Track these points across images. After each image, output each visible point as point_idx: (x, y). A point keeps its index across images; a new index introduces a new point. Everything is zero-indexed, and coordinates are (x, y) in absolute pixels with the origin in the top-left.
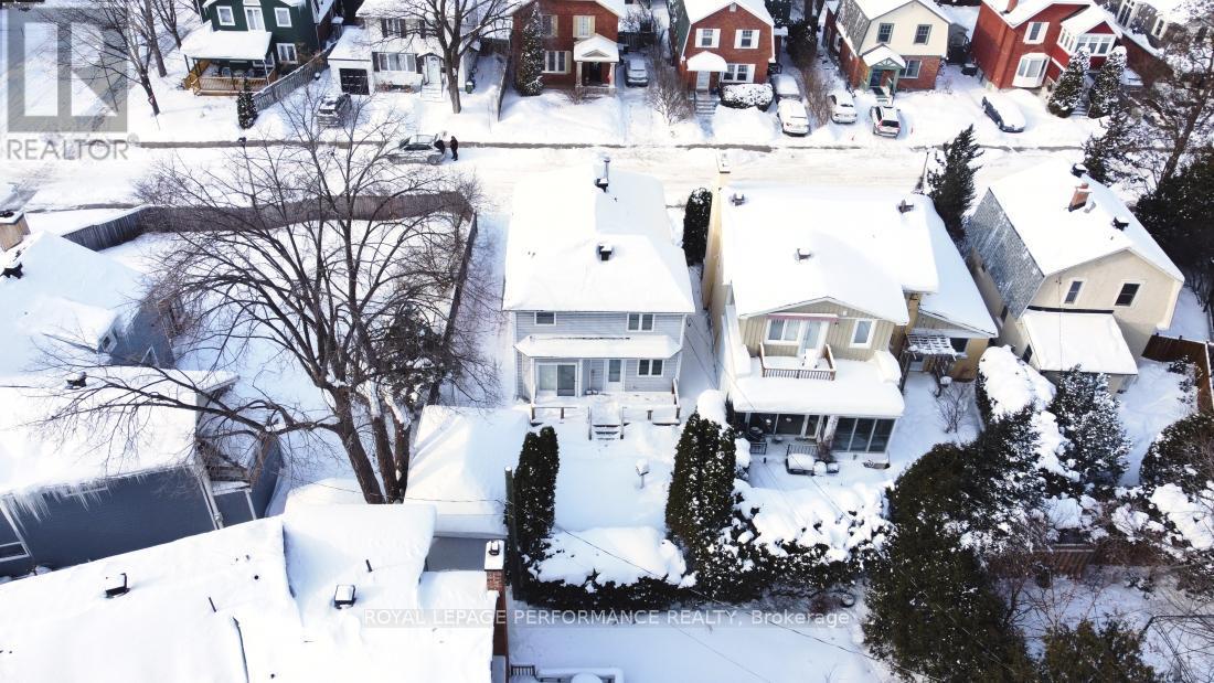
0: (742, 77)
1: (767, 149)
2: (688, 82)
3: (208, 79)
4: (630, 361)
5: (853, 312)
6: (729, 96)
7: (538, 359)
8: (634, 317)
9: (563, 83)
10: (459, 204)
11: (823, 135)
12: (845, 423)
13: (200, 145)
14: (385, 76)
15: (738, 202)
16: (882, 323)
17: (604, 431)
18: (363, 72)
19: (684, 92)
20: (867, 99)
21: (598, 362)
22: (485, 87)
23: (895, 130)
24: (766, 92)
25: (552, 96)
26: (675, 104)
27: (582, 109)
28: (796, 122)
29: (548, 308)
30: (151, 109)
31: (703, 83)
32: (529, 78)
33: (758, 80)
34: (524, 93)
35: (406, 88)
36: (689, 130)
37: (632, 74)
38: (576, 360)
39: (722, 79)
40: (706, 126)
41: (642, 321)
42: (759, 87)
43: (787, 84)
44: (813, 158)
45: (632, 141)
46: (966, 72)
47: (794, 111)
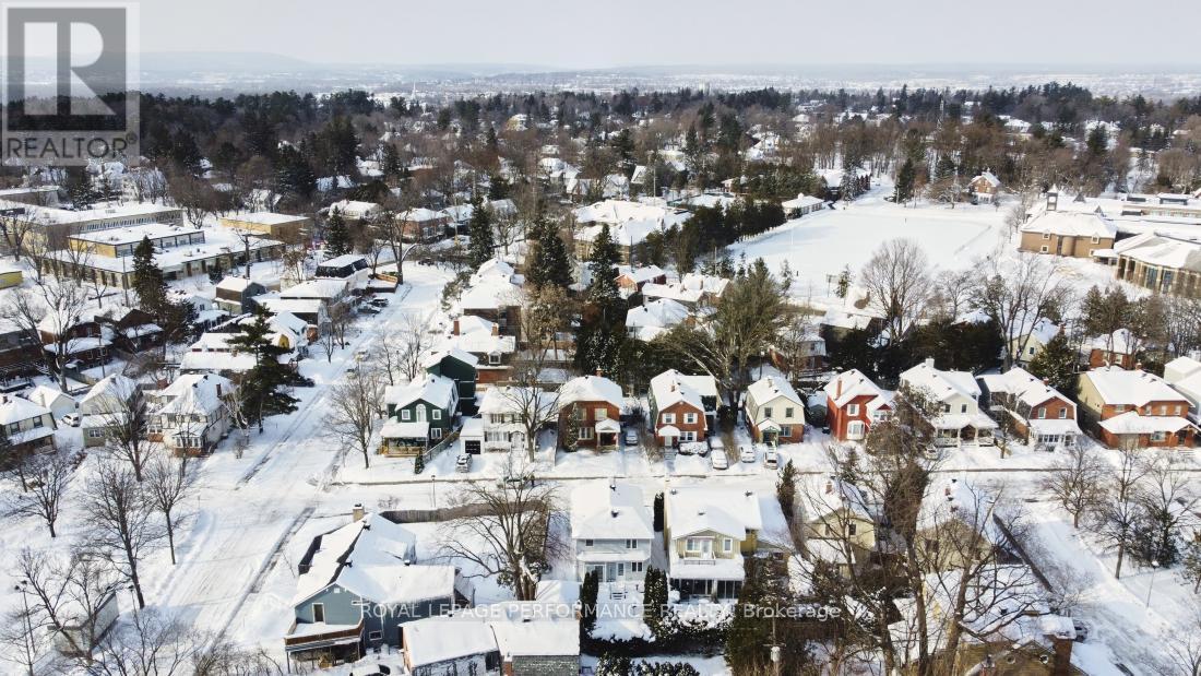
0: (690, 439)
1: (705, 477)
2: (660, 442)
3: (392, 448)
4: (628, 563)
5: (721, 535)
6: (683, 449)
7: (586, 563)
8: (628, 541)
9: (590, 444)
10: (540, 506)
11: (735, 468)
12: (721, 583)
13: (394, 483)
14: (490, 444)
15: (674, 493)
16: (735, 540)
17: (617, 595)
18: (479, 442)
19: (657, 447)
20: (762, 448)
21: (613, 563)
22: (546, 448)
23: (775, 465)
24: (704, 446)
25: (584, 452)
26: (652, 454)
27: (601, 458)
28: (720, 461)
29: (591, 538)
30: (365, 465)
31: (669, 442)
32: (571, 442)
33: (699, 440)
34: (568, 450)
35: (501, 450)
36: (661, 468)
37: (628, 439)
38: (603, 563)
39: (679, 440)
40: (671, 466)
41: (632, 543)
42: (700, 444)
43: (716, 442)
44: (728, 481)
45: (629, 474)
46: (824, 432)
47: (718, 457)
